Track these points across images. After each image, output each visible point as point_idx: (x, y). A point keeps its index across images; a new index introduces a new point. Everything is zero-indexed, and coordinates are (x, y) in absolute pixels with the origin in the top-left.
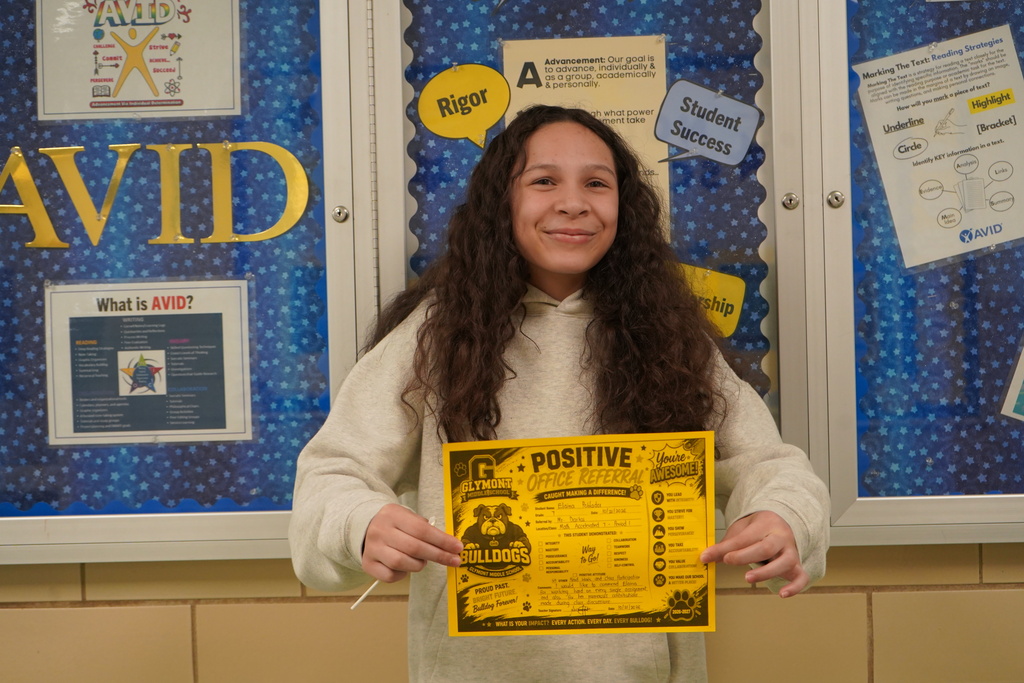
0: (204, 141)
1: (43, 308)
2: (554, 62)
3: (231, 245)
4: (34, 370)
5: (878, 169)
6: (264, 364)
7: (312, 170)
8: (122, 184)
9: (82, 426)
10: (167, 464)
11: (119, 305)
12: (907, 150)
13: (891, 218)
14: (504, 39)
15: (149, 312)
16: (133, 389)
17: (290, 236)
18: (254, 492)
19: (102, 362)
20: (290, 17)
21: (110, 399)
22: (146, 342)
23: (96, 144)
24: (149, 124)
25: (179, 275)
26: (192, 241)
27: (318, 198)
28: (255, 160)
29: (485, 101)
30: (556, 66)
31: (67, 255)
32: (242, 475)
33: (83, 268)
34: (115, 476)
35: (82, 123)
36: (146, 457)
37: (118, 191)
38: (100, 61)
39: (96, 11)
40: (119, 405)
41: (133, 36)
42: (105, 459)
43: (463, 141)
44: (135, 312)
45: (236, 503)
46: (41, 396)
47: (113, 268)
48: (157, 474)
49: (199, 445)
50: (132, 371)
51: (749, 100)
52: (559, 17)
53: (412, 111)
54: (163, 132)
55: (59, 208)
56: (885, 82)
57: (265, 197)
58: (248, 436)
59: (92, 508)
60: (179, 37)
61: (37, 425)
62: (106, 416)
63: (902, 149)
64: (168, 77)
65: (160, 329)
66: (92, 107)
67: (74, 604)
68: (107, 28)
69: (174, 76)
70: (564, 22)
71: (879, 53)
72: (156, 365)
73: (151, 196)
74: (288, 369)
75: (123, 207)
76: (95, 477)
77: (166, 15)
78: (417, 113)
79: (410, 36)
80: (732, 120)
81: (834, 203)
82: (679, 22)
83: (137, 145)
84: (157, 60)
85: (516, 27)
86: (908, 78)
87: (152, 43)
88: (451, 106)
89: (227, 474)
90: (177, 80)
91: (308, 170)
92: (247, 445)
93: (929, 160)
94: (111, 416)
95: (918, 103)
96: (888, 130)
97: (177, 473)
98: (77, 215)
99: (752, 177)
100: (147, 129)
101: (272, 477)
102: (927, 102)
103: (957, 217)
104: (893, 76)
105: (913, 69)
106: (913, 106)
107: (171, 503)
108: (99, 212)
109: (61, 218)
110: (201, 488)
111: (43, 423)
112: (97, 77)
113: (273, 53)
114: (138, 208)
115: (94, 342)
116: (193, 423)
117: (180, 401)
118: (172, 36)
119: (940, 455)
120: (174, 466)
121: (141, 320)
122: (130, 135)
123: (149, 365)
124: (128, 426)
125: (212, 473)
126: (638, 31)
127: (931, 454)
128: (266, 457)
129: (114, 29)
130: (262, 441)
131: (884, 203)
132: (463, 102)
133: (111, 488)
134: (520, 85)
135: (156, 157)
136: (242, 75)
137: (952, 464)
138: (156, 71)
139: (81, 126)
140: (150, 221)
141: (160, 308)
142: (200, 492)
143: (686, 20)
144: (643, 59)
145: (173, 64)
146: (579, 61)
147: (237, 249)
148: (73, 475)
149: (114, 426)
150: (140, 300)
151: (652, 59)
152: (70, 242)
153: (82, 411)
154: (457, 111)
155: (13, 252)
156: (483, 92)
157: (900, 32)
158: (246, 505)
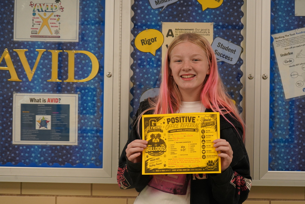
0: (66, 49)
1: (12, 100)
2: (178, 29)
3: (73, 83)
4: (8, 120)
5: (278, 68)
6: (82, 121)
7: (100, 60)
8: (40, 62)
9: (23, 139)
10: (50, 152)
11: (37, 100)
12: (287, 62)
13: (282, 83)
14: (163, 21)
15: (47, 103)
16: (40, 127)
17: (92, 81)
18: (77, 162)
19: (31, 118)
20: (95, 11)
21: (33, 130)
22: (45, 113)
23: (32, 49)
24: (49, 43)
25: (56, 92)
26: (61, 81)
27: (102, 69)
28: (82, 56)
29: (156, 41)
30: (179, 31)
31: (21, 84)
32: (74, 156)
33: (26, 88)
34: (33, 155)
35: (28, 42)
36: (43, 149)
37: (38, 64)
38: (34, 22)
39: (34, 7)
40: (35, 132)
41: (45, 15)
42: (30, 149)
43: (148, 53)
44: (42, 103)
45: (72, 165)
46: (11, 128)
47: (35, 89)
48: (47, 155)
49: (61, 146)
50: (40, 122)
51: (239, 44)
52: (180, 15)
53: (133, 43)
54: (53, 46)
55: (19, 69)
56: (281, 41)
57: (85, 68)
58: (76, 144)
59: (25, 165)
60: (60, 16)
61: (9, 138)
62: (31, 135)
63: (286, 62)
64: (56, 28)
65: (50, 109)
66: (31, 37)
67: (18, 195)
68: (37, 12)
69: (57, 28)
70: (182, 17)
71: (280, 31)
72: (48, 120)
73: (49, 66)
74: (90, 123)
75: (39, 69)
76: (27, 155)
77: (56, 9)
78: (134, 44)
79: (133, 19)
80: (233, 50)
81: (264, 78)
82: (218, 18)
83: (45, 50)
84: (53, 23)
85: (166, 18)
86: (289, 39)
87: (51, 18)
88: (145, 42)
89: (69, 156)
90: (58, 30)
91: (99, 60)
92: (76, 147)
93: (294, 66)
94: (33, 136)
95: (291, 48)
96: (282, 55)
97: (53, 155)
98: (25, 71)
99: (239, 68)
100: (48, 45)
101: (83, 157)
102: (294, 47)
103: (302, 84)
104: (284, 39)
105: (290, 37)
106: (290, 48)
107: (51, 164)
108: (32, 71)
109: (20, 72)
110: (60, 160)
111: (11, 137)
112: (33, 28)
113: (89, 23)
114: (44, 70)
115: (28, 112)
116: (59, 139)
117: (55, 132)
118: (57, 16)
119: (294, 158)
120: (52, 153)
121: (44, 105)
122: (43, 47)
123: (46, 120)
124: (38, 139)
125: (64, 155)
126: (205, 21)
127: (291, 158)
128: (82, 151)
129: (39, 13)
130: (80, 145)
131: (280, 78)
132: (149, 41)
133: (32, 159)
134: (167, 36)
135: (51, 54)
136: (79, 29)
137: (298, 161)
138: (52, 26)
139: (27, 43)
140: (48, 74)
141: (50, 102)
142: (60, 161)
143: (220, 18)
144: (206, 30)
145: (57, 25)
146: (186, 30)
147: (75, 84)
148: (20, 154)
149: (34, 139)
150: (44, 99)
151: (209, 30)
152: (22, 80)
153: (23, 134)
154: (147, 44)
155: (4, 82)
156: (155, 38)
157: (287, 25)
158: (75, 166)
